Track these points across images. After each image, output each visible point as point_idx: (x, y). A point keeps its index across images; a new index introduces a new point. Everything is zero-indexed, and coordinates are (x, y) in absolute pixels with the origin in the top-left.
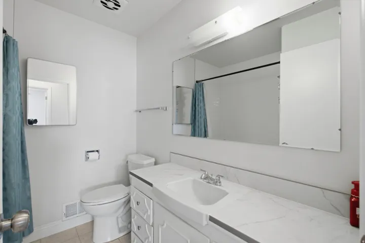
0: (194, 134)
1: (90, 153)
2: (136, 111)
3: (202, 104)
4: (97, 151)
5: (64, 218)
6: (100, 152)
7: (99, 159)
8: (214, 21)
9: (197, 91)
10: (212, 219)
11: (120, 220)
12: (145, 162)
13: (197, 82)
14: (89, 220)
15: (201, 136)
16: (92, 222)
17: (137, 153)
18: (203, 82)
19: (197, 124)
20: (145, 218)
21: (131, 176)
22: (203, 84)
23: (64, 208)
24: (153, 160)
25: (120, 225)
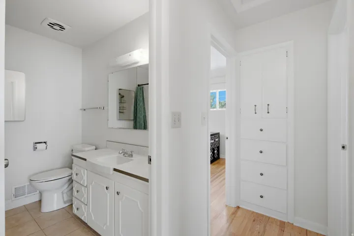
0: (135, 127)
1: (37, 144)
2: (81, 109)
3: (141, 104)
4: (45, 142)
5: (14, 198)
6: (48, 143)
7: (46, 149)
8: (129, 54)
9: (138, 93)
10: (115, 170)
11: (65, 195)
12: (87, 149)
13: (139, 85)
14: (37, 199)
15: (141, 129)
16: (40, 201)
17: (82, 143)
18: (143, 86)
19: (138, 120)
20: (82, 183)
21: (73, 157)
22: (143, 87)
23: (14, 190)
24: (94, 147)
25: (65, 200)
